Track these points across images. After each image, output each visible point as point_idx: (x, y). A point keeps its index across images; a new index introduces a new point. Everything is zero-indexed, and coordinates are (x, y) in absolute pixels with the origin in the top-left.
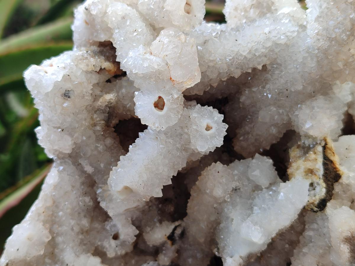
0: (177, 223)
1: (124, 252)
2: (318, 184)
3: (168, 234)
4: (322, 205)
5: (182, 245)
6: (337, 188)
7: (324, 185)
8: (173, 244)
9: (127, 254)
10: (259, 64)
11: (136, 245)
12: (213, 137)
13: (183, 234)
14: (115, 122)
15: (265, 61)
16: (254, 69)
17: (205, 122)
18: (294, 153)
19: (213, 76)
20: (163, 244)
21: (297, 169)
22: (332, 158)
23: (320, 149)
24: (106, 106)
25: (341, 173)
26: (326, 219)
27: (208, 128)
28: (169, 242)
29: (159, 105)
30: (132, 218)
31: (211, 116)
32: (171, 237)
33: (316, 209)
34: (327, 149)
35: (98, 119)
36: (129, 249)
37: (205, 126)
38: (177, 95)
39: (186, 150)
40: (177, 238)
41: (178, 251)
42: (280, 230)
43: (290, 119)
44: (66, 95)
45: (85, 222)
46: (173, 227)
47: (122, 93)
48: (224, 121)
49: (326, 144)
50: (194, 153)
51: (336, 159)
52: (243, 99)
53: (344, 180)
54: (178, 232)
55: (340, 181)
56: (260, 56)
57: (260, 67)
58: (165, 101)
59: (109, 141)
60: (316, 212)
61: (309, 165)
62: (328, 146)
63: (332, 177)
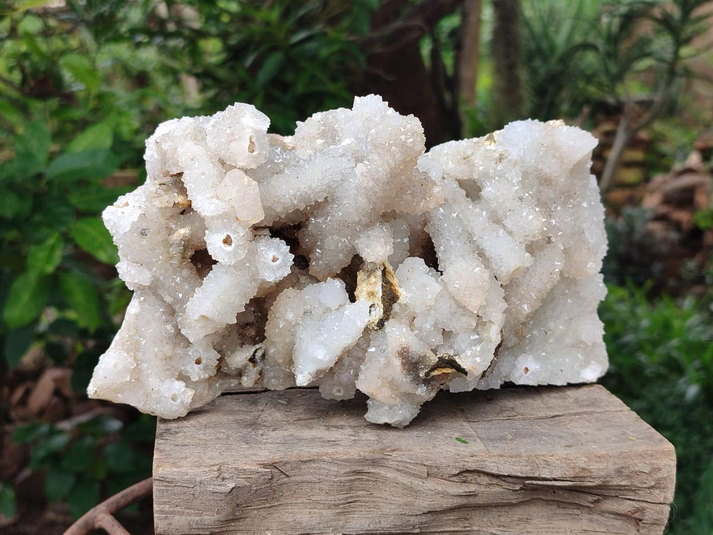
0: (257, 346)
1: (207, 376)
3: (249, 357)
4: (381, 324)
5: (264, 367)
6: (396, 307)
7: (382, 305)
8: (254, 366)
9: (210, 378)
10: (321, 197)
11: (219, 368)
12: (279, 268)
13: (264, 356)
14: (190, 253)
15: (325, 195)
16: (317, 202)
17: (271, 255)
18: (361, 276)
19: (279, 209)
20: (245, 367)
21: (362, 291)
22: (392, 281)
23: (379, 273)
24: (181, 240)
25: (399, 294)
26: (385, 337)
27: (274, 260)
28: (251, 364)
29: (227, 241)
30: (213, 343)
31: (278, 249)
32: (252, 360)
33: (376, 328)
34: (386, 273)
35: (174, 252)
36: (213, 372)
37: (271, 257)
38: (243, 233)
39: (255, 280)
40: (259, 361)
41: (261, 373)
42: (345, 348)
44: (143, 233)
45: (168, 349)
46: (254, 350)
47: (196, 227)
48: (290, 252)
49: (385, 268)
50: (264, 282)
51: (395, 281)
53: (402, 300)
54: (259, 354)
55: (398, 301)
56: (319, 192)
57: (322, 200)
58: (232, 238)
59: (185, 272)
60: (377, 330)
61: (370, 289)
62: (386, 270)
63: (390, 298)
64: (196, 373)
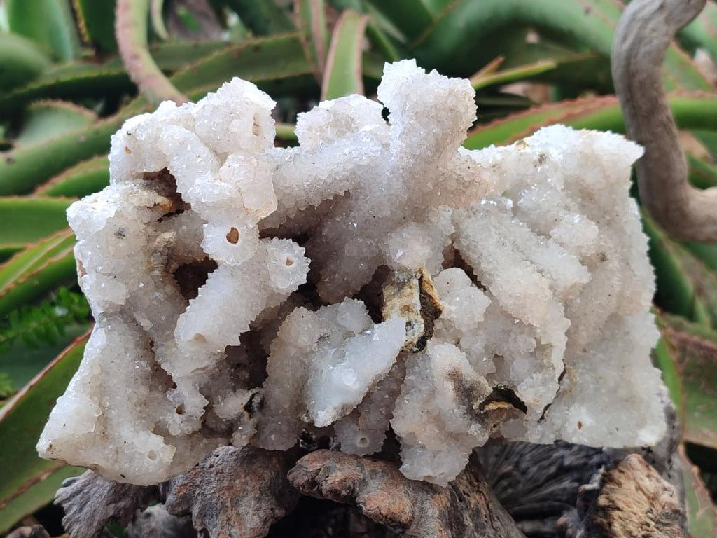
0: (254, 391)
1: (190, 428)
2: (416, 321)
3: (245, 404)
4: (422, 343)
5: (263, 418)
6: (438, 325)
7: (423, 321)
8: (250, 417)
9: (194, 432)
10: (341, 190)
11: (204, 420)
12: (294, 272)
13: (262, 404)
14: (174, 266)
15: (347, 186)
16: (336, 196)
17: (285, 256)
18: (388, 291)
19: (290, 204)
20: (241, 415)
21: (392, 308)
22: (430, 293)
23: (415, 282)
24: (165, 246)
25: (441, 308)
26: (427, 359)
27: (289, 263)
28: (246, 414)
29: (233, 237)
30: (200, 385)
31: (291, 250)
32: (248, 407)
33: (415, 349)
34: (424, 282)
35: (156, 263)
36: (198, 426)
37: (285, 260)
38: (252, 225)
39: (265, 288)
40: (256, 409)
41: (258, 426)
42: (377, 377)
43: (380, 250)
44: (120, 234)
45: (143, 390)
46: (250, 394)
47: (183, 230)
48: (305, 255)
49: (422, 277)
50: (272, 296)
51: (434, 293)
52: (325, 232)
53: (444, 315)
54: (257, 400)
55: (441, 317)
56: (341, 181)
57: (342, 193)
58: (239, 232)
59: (170, 289)
60: (417, 352)
61: (405, 301)
62: (424, 279)
63: (431, 311)
64: (177, 425)
